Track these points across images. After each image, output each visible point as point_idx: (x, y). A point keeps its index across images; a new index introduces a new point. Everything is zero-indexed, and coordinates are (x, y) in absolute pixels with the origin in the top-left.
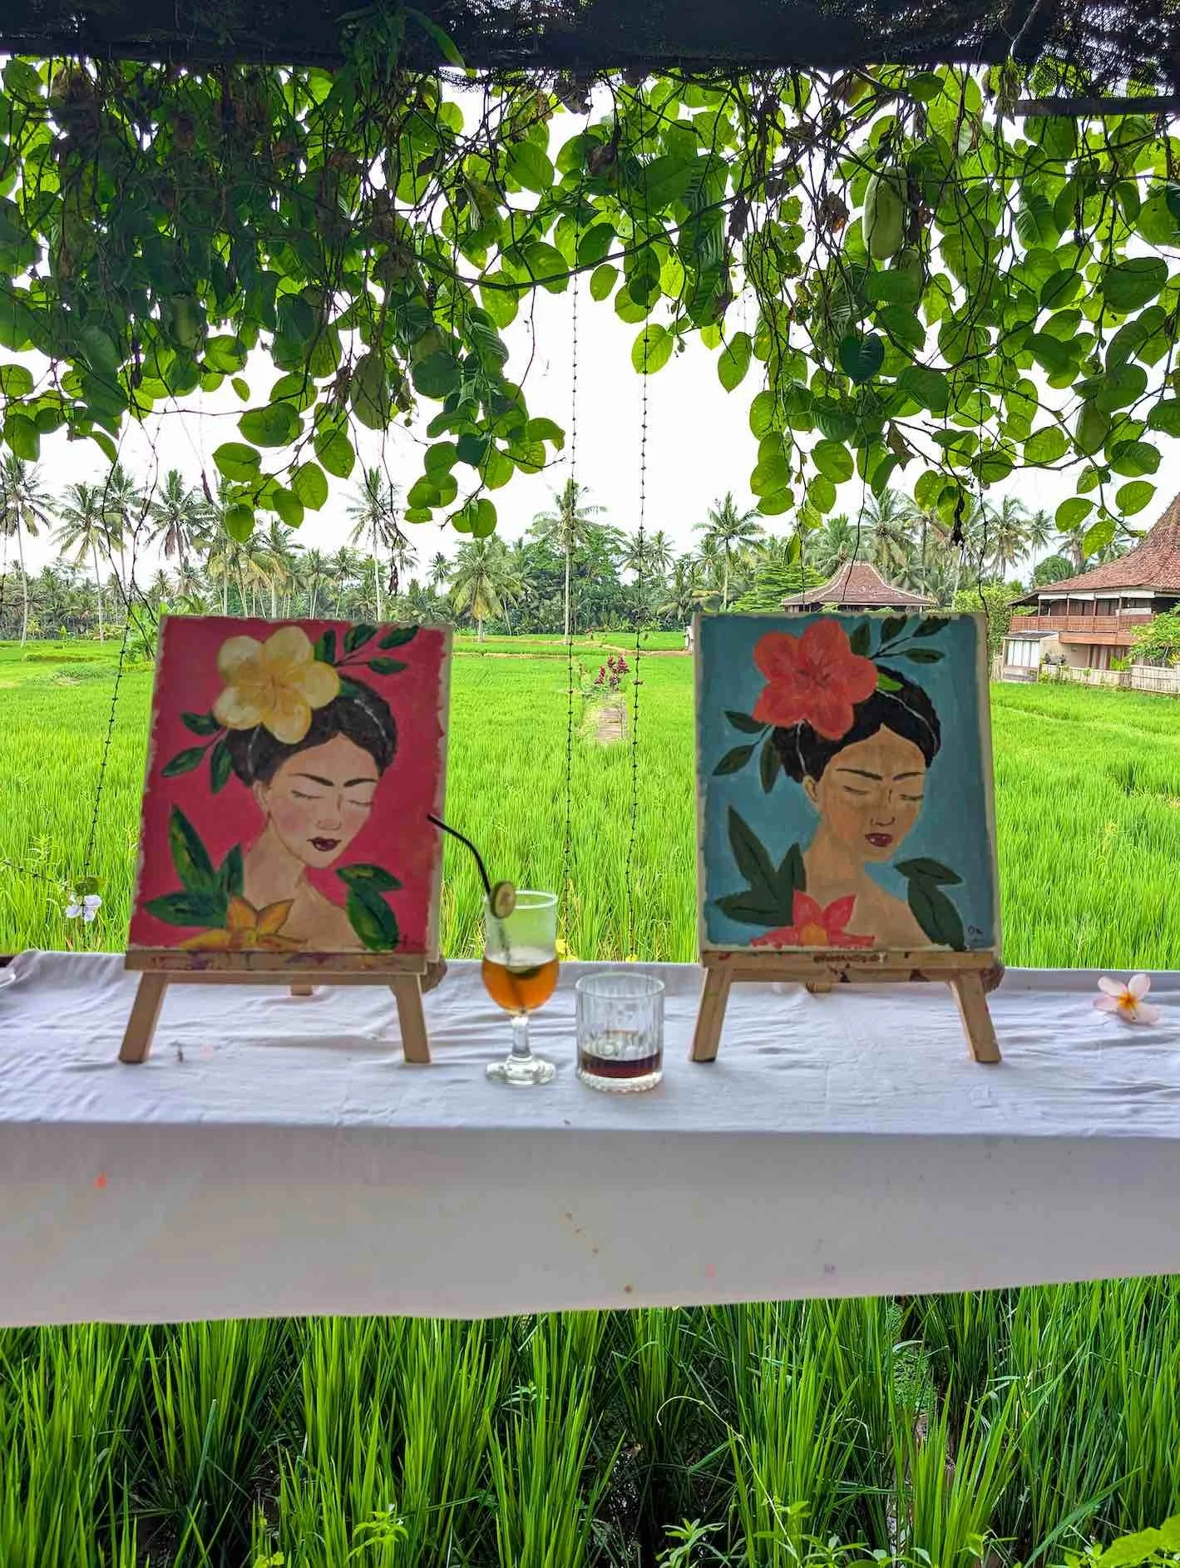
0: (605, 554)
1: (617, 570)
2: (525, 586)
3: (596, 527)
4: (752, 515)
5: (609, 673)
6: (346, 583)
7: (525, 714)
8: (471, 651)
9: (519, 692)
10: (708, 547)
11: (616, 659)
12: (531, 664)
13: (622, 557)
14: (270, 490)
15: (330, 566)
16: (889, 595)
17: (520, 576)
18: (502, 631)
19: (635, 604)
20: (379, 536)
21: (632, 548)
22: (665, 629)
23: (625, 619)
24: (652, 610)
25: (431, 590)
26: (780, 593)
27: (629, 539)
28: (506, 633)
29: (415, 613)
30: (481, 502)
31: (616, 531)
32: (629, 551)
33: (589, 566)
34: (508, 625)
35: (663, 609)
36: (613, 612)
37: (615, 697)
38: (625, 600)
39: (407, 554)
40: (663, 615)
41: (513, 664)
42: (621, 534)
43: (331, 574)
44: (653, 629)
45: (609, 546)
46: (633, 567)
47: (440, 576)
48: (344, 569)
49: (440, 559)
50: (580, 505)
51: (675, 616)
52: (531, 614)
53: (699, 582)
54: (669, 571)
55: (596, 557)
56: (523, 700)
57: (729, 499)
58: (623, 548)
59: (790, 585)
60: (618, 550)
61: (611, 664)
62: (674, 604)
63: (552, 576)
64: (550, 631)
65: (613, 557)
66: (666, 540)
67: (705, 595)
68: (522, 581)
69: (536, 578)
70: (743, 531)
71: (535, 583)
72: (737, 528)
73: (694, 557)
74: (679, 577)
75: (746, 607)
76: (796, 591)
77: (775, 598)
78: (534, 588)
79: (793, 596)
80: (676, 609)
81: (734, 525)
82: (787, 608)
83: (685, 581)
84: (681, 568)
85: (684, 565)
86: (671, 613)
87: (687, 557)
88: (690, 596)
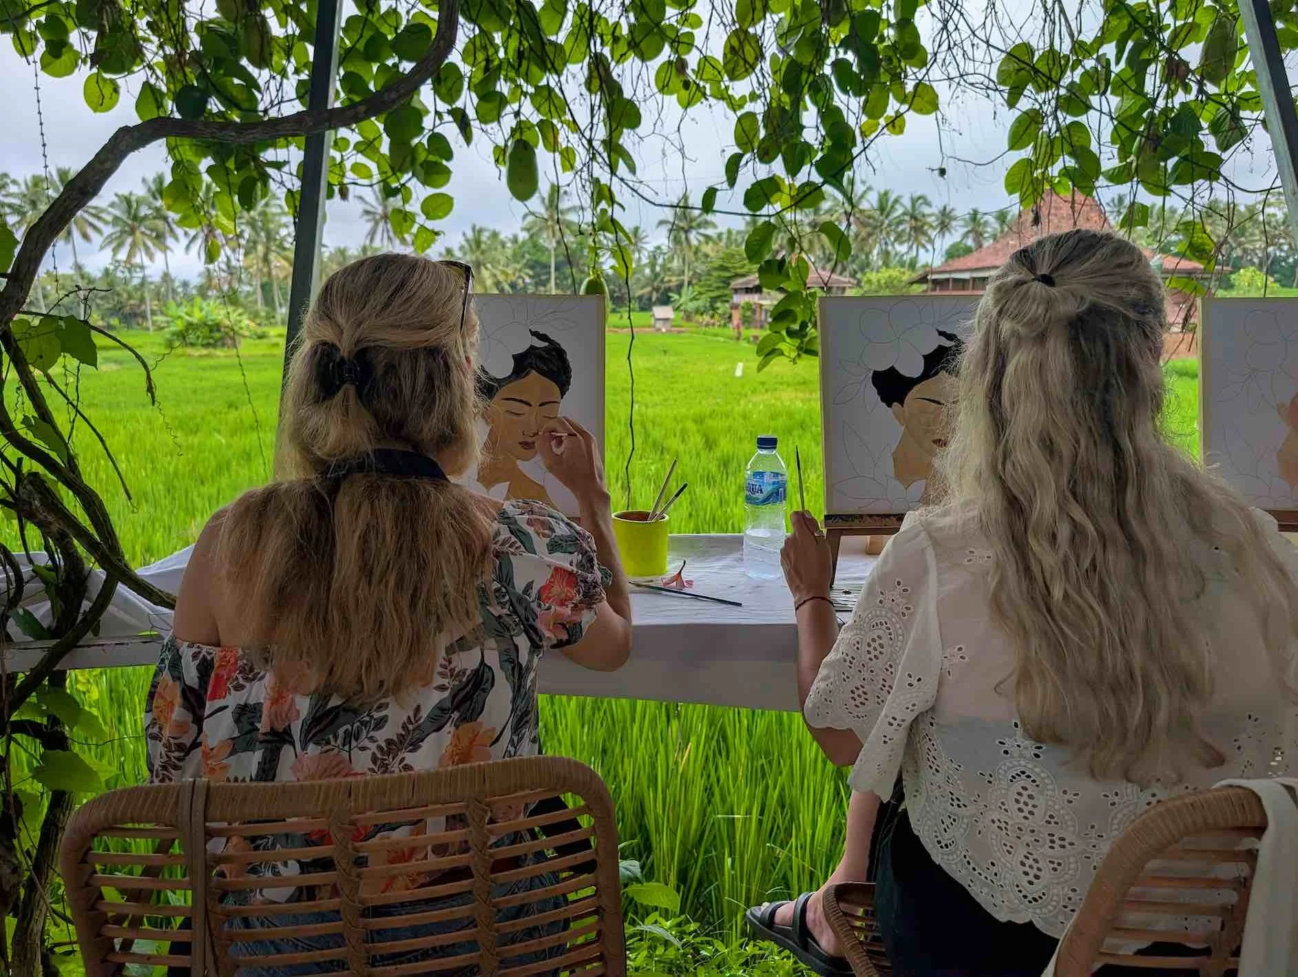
16: (817, 278)
24: (631, 294)
26: (731, 278)
35: (639, 293)
40: (640, 298)
44: (634, 310)
51: (650, 299)
53: (669, 269)
54: (645, 261)
55: (582, 250)
62: (648, 289)
63: (542, 266)
66: (641, 234)
67: (674, 280)
68: (520, 270)
69: (532, 268)
70: (699, 226)
71: (531, 273)
72: (694, 224)
73: (665, 249)
74: (653, 265)
75: (702, 290)
76: (743, 276)
77: (726, 282)
78: (530, 277)
79: (741, 280)
80: (651, 293)
81: (692, 221)
82: (736, 291)
83: (658, 269)
84: (654, 258)
85: (657, 255)
86: (646, 297)
87: (659, 248)
88: (662, 282)
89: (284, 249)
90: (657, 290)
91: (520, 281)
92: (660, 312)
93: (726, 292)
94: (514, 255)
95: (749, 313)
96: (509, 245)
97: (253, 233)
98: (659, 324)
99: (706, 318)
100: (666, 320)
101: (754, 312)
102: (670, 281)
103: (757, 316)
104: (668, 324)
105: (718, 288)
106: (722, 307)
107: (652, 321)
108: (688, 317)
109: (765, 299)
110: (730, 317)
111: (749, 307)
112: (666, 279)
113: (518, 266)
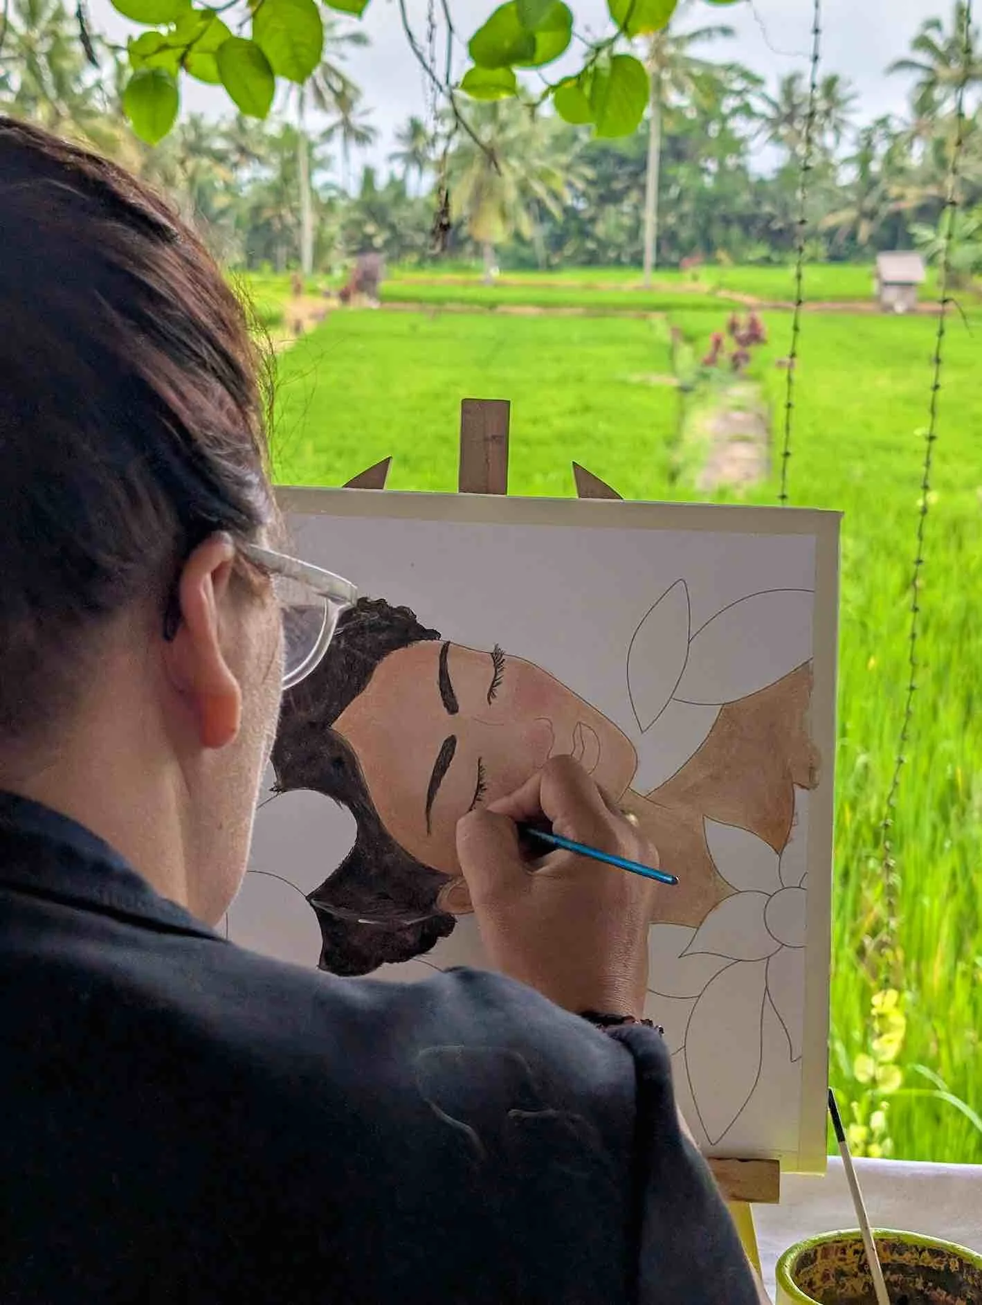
0: (724, 119)
1: (745, 148)
2: (573, 178)
3: (708, 66)
5: (730, 346)
6: (245, 174)
7: (569, 424)
9: (562, 381)
10: (924, 106)
11: (743, 318)
12: (580, 328)
13: (755, 124)
14: (212, 40)
15: (219, 144)
17: (564, 159)
19: (778, 213)
21: (775, 105)
22: (835, 258)
23: (757, 240)
24: (809, 223)
25: (398, 187)
27: (770, 90)
28: (536, 268)
29: (368, 228)
30: (616, 60)
31: (745, 75)
32: (772, 113)
33: (692, 142)
34: (541, 251)
35: (830, 221)
36: (736, 228)
37: (741, 392)
38: (758, 204)
39: (357, 121)
40: (831, 234)
41: (552, 326)
42: (757, 81)
43: (220, 158)
44: (813, 260)
45: (731, 103)
47: (415, 158)
48: (242, 150)
49: (416, 129)
51: (853, 236)
52: (581, 231)
53: (901, 171)
54: (847, 149)
55: (705, 126)
56: (568, 398)
58: (758, 105)
60: (747, 110)
61: (733, 327)
62: (851, 214)
63: (622, 161)
64: (618, 263)
65: (740, 126)
66: (842, 91)
67: (912, 197)
68: (568, 167)
69: (593, 162)
74: (864, 160)
80: (857, 223)
83: (875, 167)
84: (869, 144)
85: (876, 139)
86: (845, 231)
87: (883, 122)
88: (884, 198)
89: (91, 114)
90: (871, 215)
92: (896, 266)
97: (30, 80)
98: (891, 295)
100: (906, 285)
102: (901, 197)
104: (912, 296)
107: (874, 287)
112: (894, 191)
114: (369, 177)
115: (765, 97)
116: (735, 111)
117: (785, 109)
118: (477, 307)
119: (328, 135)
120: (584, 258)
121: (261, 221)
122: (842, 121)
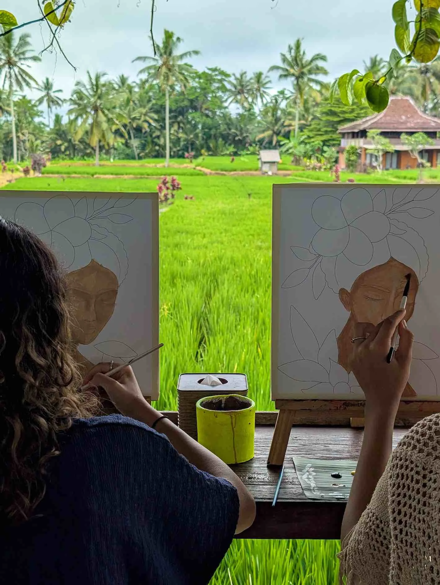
0: (213, 92)
1: (226, 104)
2: (148, 118)
4: (317, 59)
8: (84, 173)
13: (228, 94)
16: (423, 123)
18: (130, 157)
19: (238, 133)
20: (13, 81)
21: (235, 87)
23: (230, 145)
24: (250, 138)
26: (340, 122)
27: (232, 79)
28: (134, 158)
29: (59, 142)
31: (222, 73)
32: (233, 89)
33: (200, 102)
35: (261, 136)
36: (220, 140)
38: (230, 129)
39: (53, 95)
42: (228, 76)
45: (217, 85)
46: (237, 102)
50: (177, 52)
51: (270, 142)
52: (153, 142)
53: (290, 114)
55: (205, 96)
57: (298, 46)
58: (228, 86)
59: (347, 116)
60: (223, 89)
61: (165, 183)
62: (270, 132)
65: (220, 94)
66: (264, 80)
68: (145, 115)
70: (310, 72)
71: (156, 117)
72: (305, 70)
73: (288, 94)
75: (311, 134)
76: (352, 120)
77: (334, 126)
78: (156, 121)
79: (348, 125)
80: (272, 136)
81: (303, 67)
82: (343, 135)
83: (279, 113)
84: (277, 102)
85: (279, 100)
86: (266, 140)
87: (282, 93)
88: (283, 125)
90: (278, 133)
91: (146, 125)
92: (267, 155)
93: (335, 136)
94: (141, 100)
95: (353, 158)
96: (137, 89)
98: (266, 168)
99: (314, 161)
100: (273, 163)
101: (359, 156)
103: (362, 160)
104: (275, 168)
105: (326, 132)
106: (330, 152)
107: (258, 164)
108: (297, 161)
109: (370, 143)
110: (336, 161)
111: (354, 151)
112: (287, 123)
113: (144, 111)
114: (58, 119)
115: (230, 82)
116: (218, 88)
117: (239, 87)
118: (86, 175)
119: (41, 101)
120: (154, 154)
121: (8, 139)
122: (264, 92)
